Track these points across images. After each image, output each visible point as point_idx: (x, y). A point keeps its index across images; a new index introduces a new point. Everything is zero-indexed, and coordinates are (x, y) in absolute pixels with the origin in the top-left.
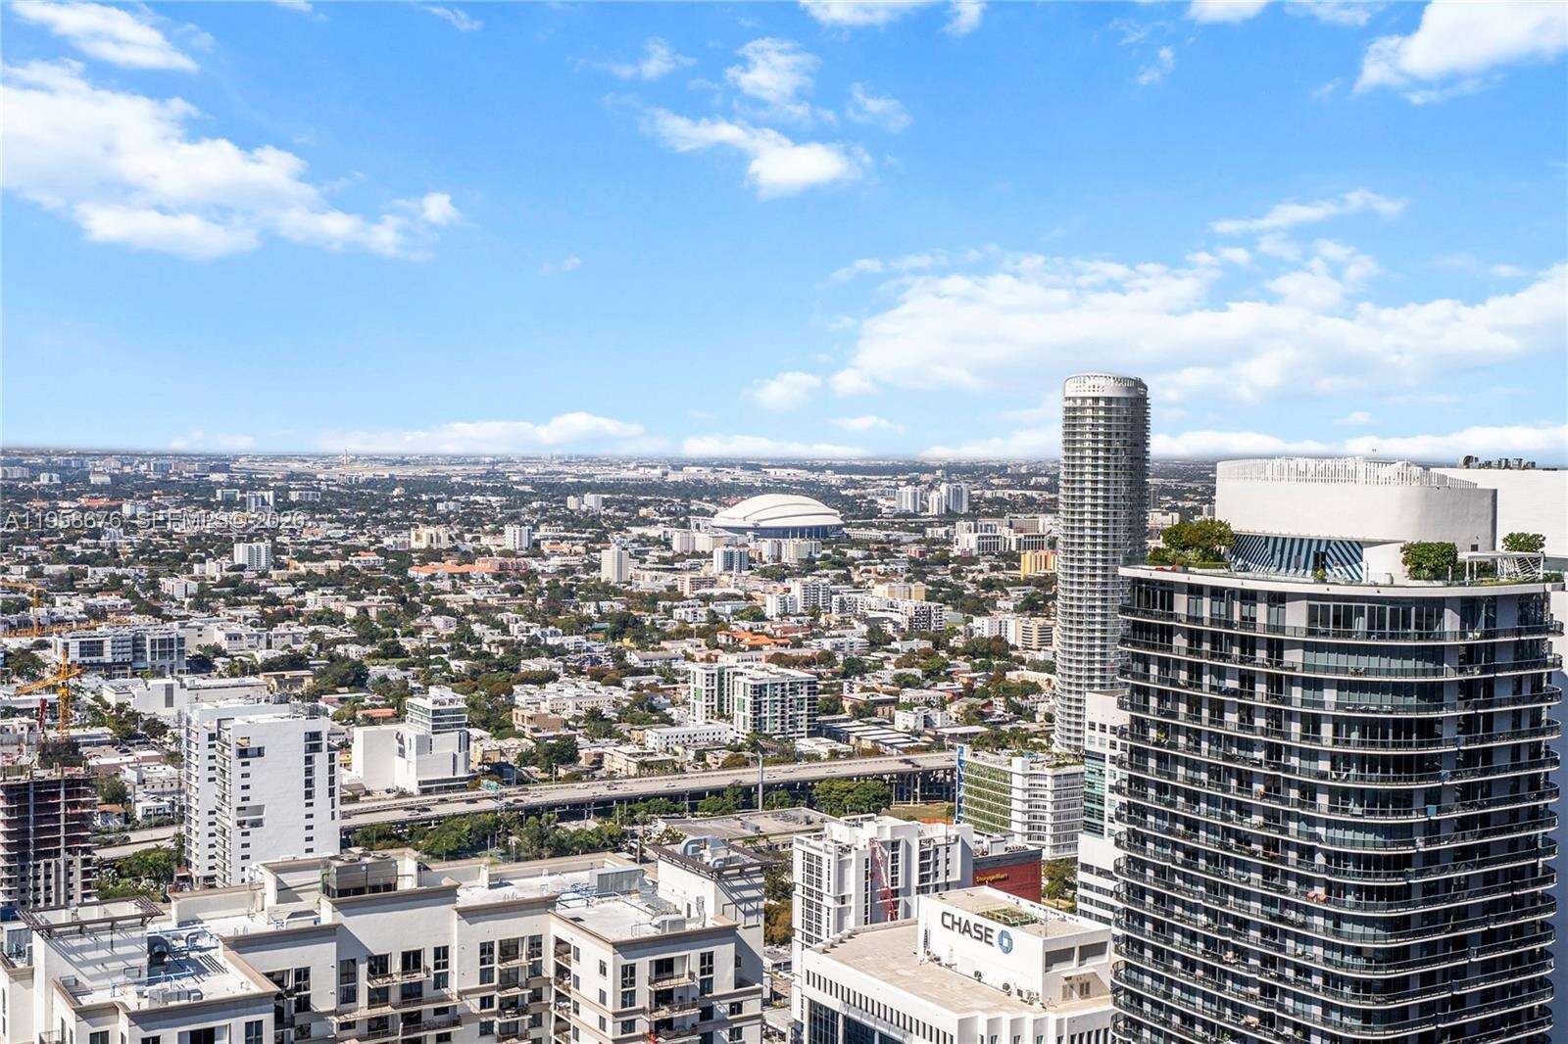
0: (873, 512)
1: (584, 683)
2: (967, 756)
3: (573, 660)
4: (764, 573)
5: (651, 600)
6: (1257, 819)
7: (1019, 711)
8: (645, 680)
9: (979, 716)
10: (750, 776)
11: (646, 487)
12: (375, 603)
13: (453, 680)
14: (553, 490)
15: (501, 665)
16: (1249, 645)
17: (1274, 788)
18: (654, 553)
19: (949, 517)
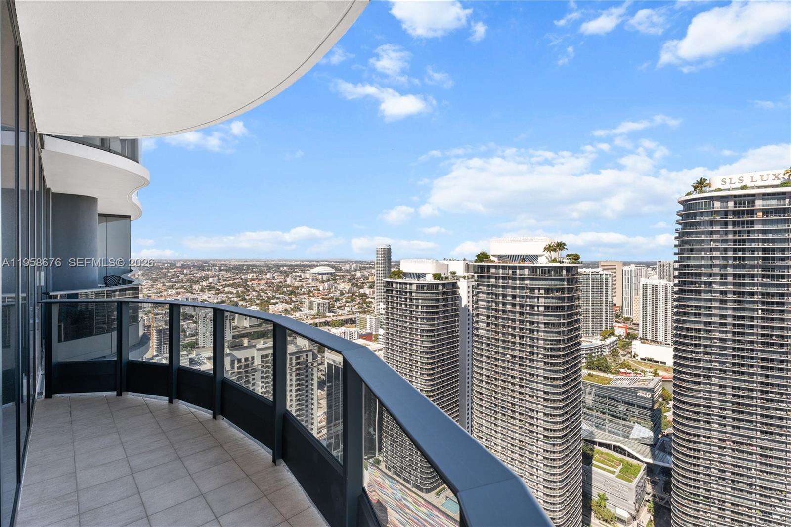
0: (341, 270)
1: (284, 304)
2: (359, 315)
3: (281, 300)
4: (320, 282)
5: (297, 288)
6: (408, 324)
7: (369, 307)
8: (296, 303)
9: (361, 308)
10: (317, 321)
11: (297, 266)
12: (240, 289)
13: (257, 304)
14: (278, 266)
15: (267, 301)
16: (406, 292)
17: (411, 318)
18: (298, 278)
19: (355, 270)
